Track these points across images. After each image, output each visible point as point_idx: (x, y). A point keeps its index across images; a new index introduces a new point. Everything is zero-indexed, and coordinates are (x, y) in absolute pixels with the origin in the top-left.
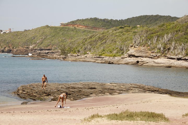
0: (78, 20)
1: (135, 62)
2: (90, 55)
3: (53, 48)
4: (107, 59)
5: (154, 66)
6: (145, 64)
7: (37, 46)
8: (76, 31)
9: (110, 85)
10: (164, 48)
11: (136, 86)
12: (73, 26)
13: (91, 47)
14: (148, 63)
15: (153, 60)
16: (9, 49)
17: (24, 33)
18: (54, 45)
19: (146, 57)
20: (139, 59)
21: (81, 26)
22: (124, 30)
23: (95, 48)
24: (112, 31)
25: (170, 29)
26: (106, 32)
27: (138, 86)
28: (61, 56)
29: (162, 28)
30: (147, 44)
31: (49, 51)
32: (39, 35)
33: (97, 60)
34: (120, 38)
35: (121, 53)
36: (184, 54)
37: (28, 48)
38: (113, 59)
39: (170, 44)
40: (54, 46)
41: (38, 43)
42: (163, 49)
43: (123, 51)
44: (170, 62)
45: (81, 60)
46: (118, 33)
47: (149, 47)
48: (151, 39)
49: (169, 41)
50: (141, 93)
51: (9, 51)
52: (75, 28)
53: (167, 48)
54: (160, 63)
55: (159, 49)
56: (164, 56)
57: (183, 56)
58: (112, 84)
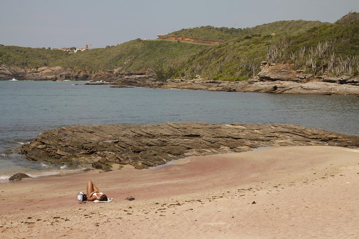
0: (184, 29)
1: (270, 88)
2: (199, 79)
3: (147, 72)
4: (225, 84)
5: (302, 94)
6: (287, 92)
7: (125, 69)
8: (181, 46)
9: (230, 128)
10: (318, 65)
11: (286, 130)
12: (176, 39)
13: (201, 68)
14: (291, 89)
15: (300, 84)
16: (85, 74)
17: (106, 51)
18: (148, 67)
19: (288, 80)
20: (277, 84)
21: (187, 39)
22: (251, 41)
23: (208, 69)
24: (234, 42)
25: (326, 34)
26: (225, 45)
27: (290, 128)
28: (157, 82)
29: (313, 33)
30: (290, 59)
31: (140, 76)
32: (127, 53)
33: (210, 86)
34: (246, 53)
35: (247, 76)
36: (350, 73)
37: (111, 72)
38: (236, 84)
39: (328, 58)
40: (148, 69)
41: (125, 65)
42: (315, 67)
43: (250, 72)
44: (327, 87)
45: (186, 87)
46: (243, 45)
47: (293, 65)
48: (296, 51)
49: (325, 53)
50: (301, 145)
51: (86, 78)
52: (179, 41)
53: (321, 66)
54: (312, 89)
55: (309, 67)
56: (317, 78)
57: (349, 77)
58: (236, 127)
